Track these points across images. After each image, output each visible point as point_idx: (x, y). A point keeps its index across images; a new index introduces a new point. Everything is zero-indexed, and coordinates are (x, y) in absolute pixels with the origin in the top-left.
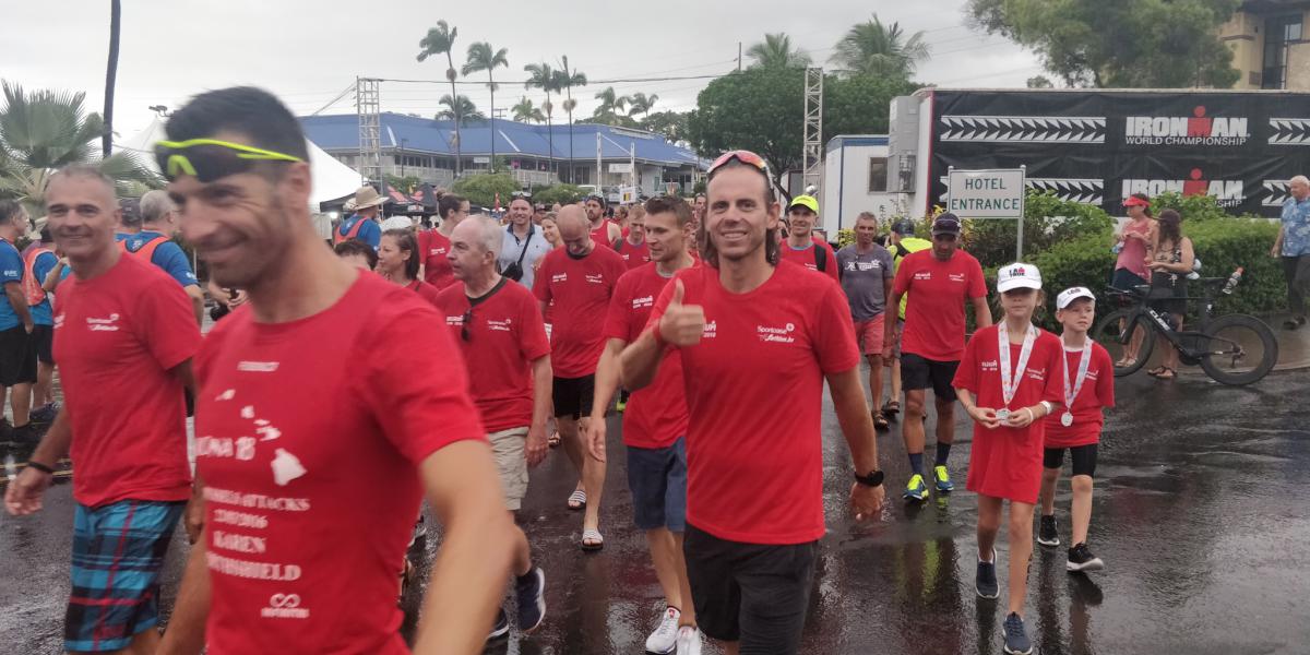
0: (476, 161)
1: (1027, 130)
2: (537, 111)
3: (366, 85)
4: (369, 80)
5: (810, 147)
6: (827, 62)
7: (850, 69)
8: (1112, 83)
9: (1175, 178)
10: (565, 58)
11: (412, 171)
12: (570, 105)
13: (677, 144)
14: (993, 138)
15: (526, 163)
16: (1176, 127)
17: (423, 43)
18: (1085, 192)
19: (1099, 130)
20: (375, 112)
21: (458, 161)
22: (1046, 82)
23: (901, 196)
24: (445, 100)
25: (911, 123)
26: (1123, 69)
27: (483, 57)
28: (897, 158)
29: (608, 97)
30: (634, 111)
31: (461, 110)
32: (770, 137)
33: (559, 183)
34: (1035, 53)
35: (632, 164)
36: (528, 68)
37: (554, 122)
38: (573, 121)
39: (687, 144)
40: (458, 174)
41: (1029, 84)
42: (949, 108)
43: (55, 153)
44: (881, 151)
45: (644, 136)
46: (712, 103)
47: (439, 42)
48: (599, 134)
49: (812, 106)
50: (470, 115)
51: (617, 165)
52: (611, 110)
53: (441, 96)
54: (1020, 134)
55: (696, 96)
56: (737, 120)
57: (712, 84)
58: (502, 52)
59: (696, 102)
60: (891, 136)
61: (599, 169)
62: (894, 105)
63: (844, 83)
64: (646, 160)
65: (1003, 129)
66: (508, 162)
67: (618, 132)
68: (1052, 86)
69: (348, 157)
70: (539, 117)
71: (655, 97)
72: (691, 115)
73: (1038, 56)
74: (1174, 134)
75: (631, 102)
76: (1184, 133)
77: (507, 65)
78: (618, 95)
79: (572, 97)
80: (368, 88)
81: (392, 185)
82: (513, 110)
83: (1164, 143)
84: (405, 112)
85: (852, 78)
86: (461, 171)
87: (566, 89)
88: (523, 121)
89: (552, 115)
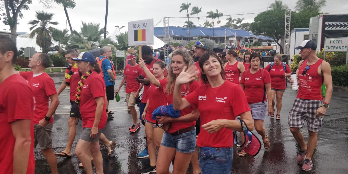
0: (194, 38)
2: (210, 24)
4: (166, 18)
5: (287, 32)
7: (300, 9)
10: (217, 10)
11: (177, 41)
12: (219, 22)
13: (249, 32)
17: (181, 7)
20: (168, 26)
21: (189, 38)
24: (186, 22)
25: (316, 24)
27: (196, 11)
28: (311, 35)
29: (230, 19)
30: (237, 23)
31: (190, 25)
32: (275, 29)
35: (235, 38)
36: (208, 13)
37: (214, 27)
38: (220, 27)
39: (252, 32)
40: (189, 42)
43: (93, 38)
44: (307, 33)
45: (239, 30)
46: (258, 20)
47: (185, 7)
48: (226, 30)
49: (288, 20)
50: (192, 26)
51: (231, 38)
52: (231, 23)
53: (185, 21)
55: (254, 18)
56: (265, 25)
57: (258, 15)
58: (201, 8)
59: (254, 20)
60: (310, 29)
61: (226, 39)
62: (311, 19)
63: (298, 13)
64: (240, 36)
67: (232, 29)
69: (161, 38)
70: (211, 26)
71: (243, 19)
72: (252, 24)
75: (236, 20)
78: (233, 19)
79: (219, 20)
80: (166, 20)
81: (172, 45)
82: (204, 24)
84: (176, 26)
85: (300, 12)
87: (218, 18)
88: (206, 27)
89: (214, 25)
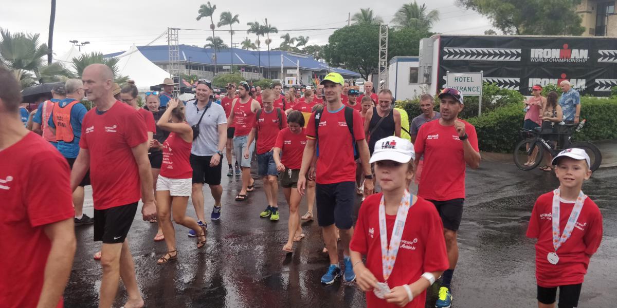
0: (224, 68)
1: (484, 54)
2: (253, 44)
3: (172, 31)
4: (174, 29)
5: (382, 62)
6: (390, 22)
7: (401, 25)
8: (525, 33)
9: (554, 78)
10: (266, 19)
11: (194, 72)
12: (269, 42)
13: (319, 60)
14: (468, 58)
15: (248, 69)
16: (554, 54)
17: (200, 11)
18: (511, 84)
19: (518, 55)
20: (176, 44)
21: (216, 68)
22: (494, 32)
23: (425, 85)
24: (210, 39)
25: (429, 51)
26: (530, 26)
27: (227, 19)
28: (423, 67)
29: (287, 37)
30: (299, 45)
31: (217, 44)
32: (363, 57)
33: (264, 78)
34: (488, 18)
35: (298, 70)
36: (249, 24)
37: (261, 50)
38: (270, 50)
39: (324, 61)
40: (216, 74)
41: (486, 33)
42: (447, 44)
43: (25, 62)
44: (415, 64)
45: (303, 57)
46: (336, 41)
47: (207, 11)
48: (282, 55)
49: (383, 43)
50: (221, 46)
51: (290, 70)
52: (288, 44)
53: (207, 37)
54: (481, 57)
55: (328, 38)
56: (347, 49)
57: (335, 32)
58: (236, 16)
59: (328, 40)
60: (420, 57)
61: (282, 72)
62: (421, 42)
63: (398, 32)
64: (304, 68)
65: (473, 54)
66: (239, 68)
67: (291, 55)
68: (496, 34)
69: (164, 65)
70: (254, 47)
71: (308, 37)
72: (326, 47)
73: (490, 20)
74: (553, 57)
75: (298, 40)
76: (558, 57)
77: (239, 22)
78: (291, 37)
79: (269, 38)
80: (173, 33)
81: (184, 79)
82: (241, 44)
83: (548, 61)
85: (402, 30)
86: (217, 72)
87: (267, 34)
88: (246, 49)
89: (260, 46)
